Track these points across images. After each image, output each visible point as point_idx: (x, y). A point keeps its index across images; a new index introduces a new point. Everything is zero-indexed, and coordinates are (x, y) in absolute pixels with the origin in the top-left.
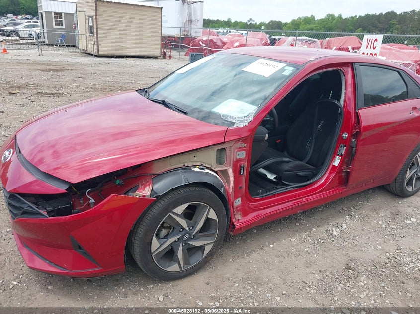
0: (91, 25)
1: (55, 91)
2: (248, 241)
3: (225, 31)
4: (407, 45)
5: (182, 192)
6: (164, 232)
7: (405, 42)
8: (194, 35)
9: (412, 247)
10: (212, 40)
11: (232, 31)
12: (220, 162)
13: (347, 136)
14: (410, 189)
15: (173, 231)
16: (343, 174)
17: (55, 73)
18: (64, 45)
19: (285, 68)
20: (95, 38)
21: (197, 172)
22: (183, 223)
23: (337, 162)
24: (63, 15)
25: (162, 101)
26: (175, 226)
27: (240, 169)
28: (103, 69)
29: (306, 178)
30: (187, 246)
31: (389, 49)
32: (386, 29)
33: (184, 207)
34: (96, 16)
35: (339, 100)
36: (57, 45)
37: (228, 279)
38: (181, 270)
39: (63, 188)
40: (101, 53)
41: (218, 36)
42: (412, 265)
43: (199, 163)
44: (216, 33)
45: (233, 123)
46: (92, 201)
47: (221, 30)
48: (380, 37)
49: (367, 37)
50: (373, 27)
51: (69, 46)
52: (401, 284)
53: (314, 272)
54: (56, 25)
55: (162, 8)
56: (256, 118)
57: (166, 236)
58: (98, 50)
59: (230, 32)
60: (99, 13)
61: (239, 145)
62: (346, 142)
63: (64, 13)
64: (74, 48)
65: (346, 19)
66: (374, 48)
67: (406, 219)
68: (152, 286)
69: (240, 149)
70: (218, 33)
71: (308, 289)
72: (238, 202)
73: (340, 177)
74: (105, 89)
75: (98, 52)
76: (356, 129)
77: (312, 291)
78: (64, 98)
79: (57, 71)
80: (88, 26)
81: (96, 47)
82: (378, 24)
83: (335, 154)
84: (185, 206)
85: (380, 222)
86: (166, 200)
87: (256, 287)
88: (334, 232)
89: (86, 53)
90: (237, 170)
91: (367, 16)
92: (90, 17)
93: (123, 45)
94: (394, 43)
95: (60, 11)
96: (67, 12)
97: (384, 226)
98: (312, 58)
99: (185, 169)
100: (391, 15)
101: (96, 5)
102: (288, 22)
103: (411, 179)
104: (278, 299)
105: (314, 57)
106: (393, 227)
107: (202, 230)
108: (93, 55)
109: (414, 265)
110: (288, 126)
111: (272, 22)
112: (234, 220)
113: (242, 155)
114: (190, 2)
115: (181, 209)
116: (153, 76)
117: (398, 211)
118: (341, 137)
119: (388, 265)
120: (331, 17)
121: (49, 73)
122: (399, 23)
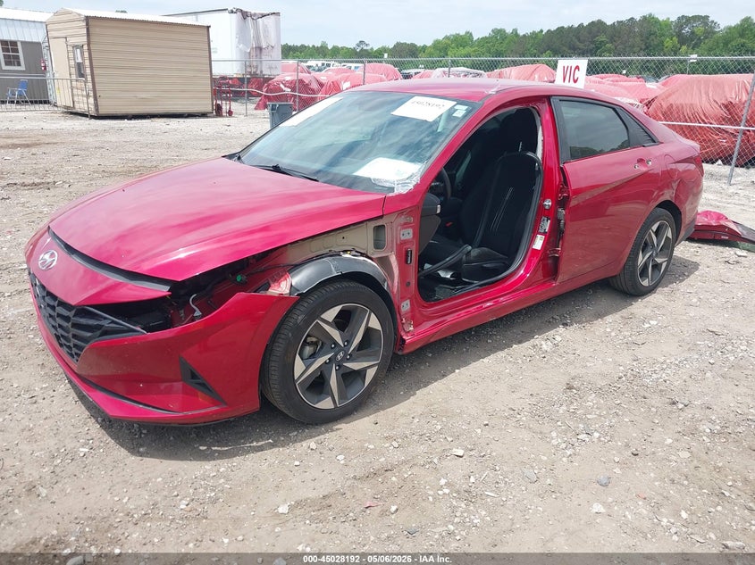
0: (80, 60)
1: (37, 181)
2: (422, 367)
3: (320, 63)
4: (627, 75)
5: (332, 289)
6: (308, 350)
7: (624, 72)
8: (267, 72)
9: (654, 356)
10: (301, 81)
11: (332, 63)
12: (378, 245)
13: (550, 204)
14: (645, 283)
15: (321, 348)
16: (550, 261)
17: (27, 150)
18: (26, 102)
19: (456, 107)
20: (90, 85)
21: (350, 259)
22: (336, 334)
23: (538, 244)
24: (19, 44)
25: (273, 167)
26: (325, 341)
27: (407, 256)
28: (113, 139)
29: (497, 272)
30: (341, 372)
31: (599, 82)
32: (591, 50)
33: (335, 311)
34: (89, 44)
35: (534, 151)
36: (12, 102)
37: (402, 415)
38: (336, 407)
39: (163, 290)
40: (102, 111)
41: (310, 73)
42: (655, 376)
43: (350, 248)
44: (306, 68)
45: (392, 189)
46: (198, 313)
47: (312, 63)
48: (583, 63)
49: (563, 63)
50: (570, 48)
51: (36, 102)
52: (643, 400)
53: (523, 396)
54: (6, 64)
55: (208, 27)
56: (423, 179)
57: (313, 356)
58: (96, 105)
59: (328, 65)
60: (93, 39)
61: (402, 220)
62: (550, 213)
63: (22, 42)
64: (46, 105)
65: (524, 35)
66: (575, 81)
67: (644, 322)
68: (296, 433)
69: (405, 225)
70: (309, 67)
71: (518, 416)
72: (406, 306)
73: (545, 266)
74: (130, 172)
75: (97, 110)
76: (562, 193)
77: (524, 418)
78: (58, 191)
79: (28, 146)
80: (72, 63)
81: (91, 100)
82: (578, 43)
83: (535, 232)
84: (337, 309)
85: (608, 330)
86: (312, 300)
87: (444, 419)
88: (544, 347)
89: (72, 113)
90: (404, 258)
91: (561, 29)
92: (75, 47)
93: (144, 96)
94: (607, 73)
95: (13, 39)
96: (27, 40)
97: (613, 334)
98: (492, 91)
99: (331, 256)
100: (598, 26)
101: (87, 24)
102: (428, 45)
103: (645, 267)
104: (479, 431)
105: (495, 90)
106: (627, 333)
107: (361, 346)
108: (86, 116)
109: (659, 376)
110: (461, 201)
111: (398, 44)
112: (403, 333)
113: (408, 234)
114: (255, 14)
115: (331, 314)
116: (207, 146)
117: (632, 314)
118: (541, 207)
119: (624, 378)
120: (499, 33)
121: (16, 151)
122: (612, 40)
